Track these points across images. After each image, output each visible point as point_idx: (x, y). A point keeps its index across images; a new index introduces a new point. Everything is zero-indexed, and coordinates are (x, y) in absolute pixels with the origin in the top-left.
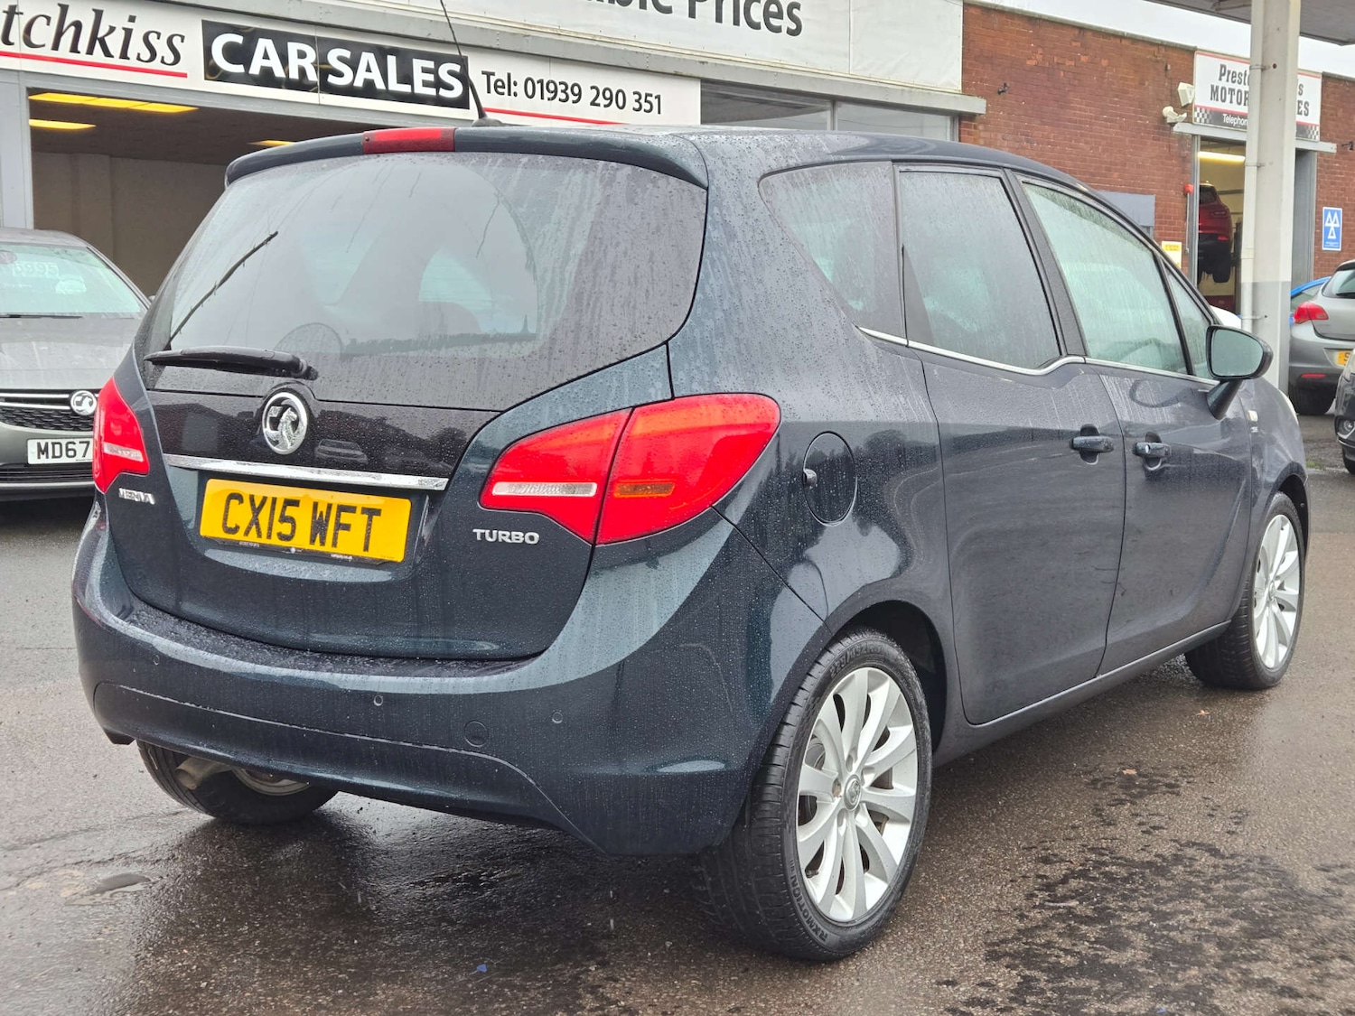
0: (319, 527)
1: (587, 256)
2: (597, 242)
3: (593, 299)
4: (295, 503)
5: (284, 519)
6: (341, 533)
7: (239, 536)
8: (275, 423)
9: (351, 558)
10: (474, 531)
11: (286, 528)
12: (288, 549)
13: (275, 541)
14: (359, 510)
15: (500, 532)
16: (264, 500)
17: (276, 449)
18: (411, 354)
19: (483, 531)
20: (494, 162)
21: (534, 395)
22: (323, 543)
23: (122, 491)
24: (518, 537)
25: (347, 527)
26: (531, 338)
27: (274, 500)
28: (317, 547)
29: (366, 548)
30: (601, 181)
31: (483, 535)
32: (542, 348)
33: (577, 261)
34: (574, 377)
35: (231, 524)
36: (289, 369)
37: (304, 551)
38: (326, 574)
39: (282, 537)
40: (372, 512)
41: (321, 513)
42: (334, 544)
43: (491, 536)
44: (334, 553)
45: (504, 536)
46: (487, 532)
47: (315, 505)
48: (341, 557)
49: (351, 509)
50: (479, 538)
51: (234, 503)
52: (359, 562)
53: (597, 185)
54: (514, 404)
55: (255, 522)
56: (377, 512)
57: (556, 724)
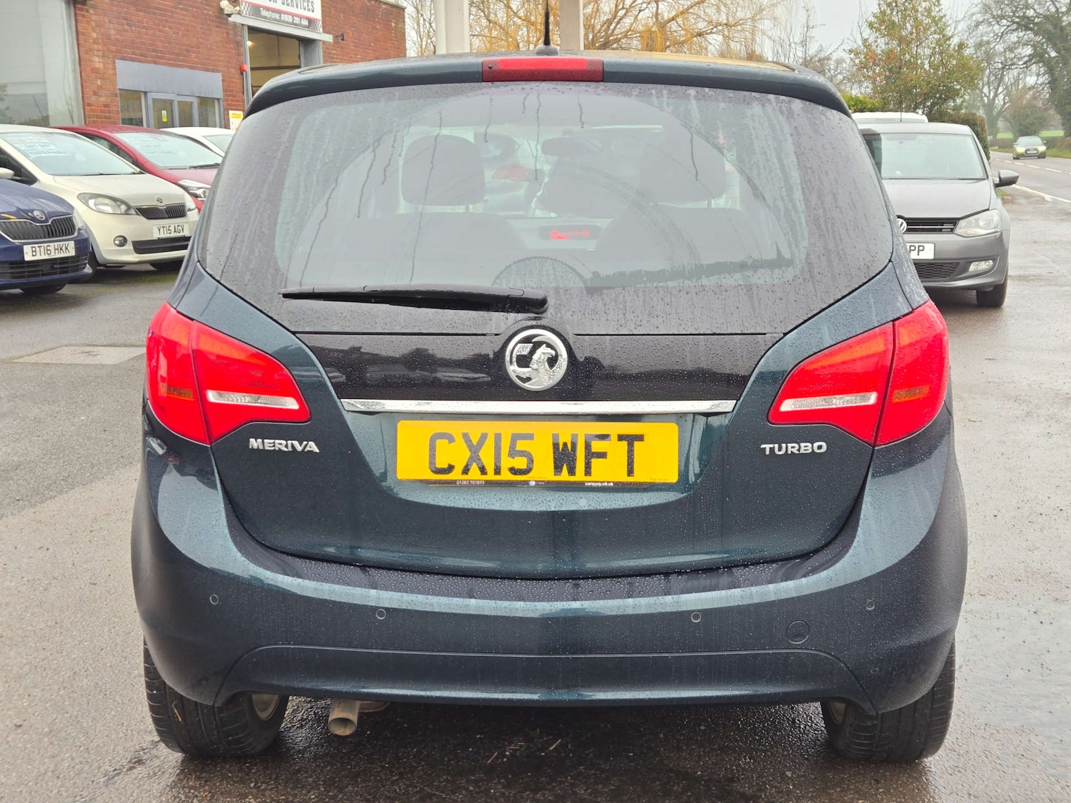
0: (563, 457)
1: (806, 186)
2: (809, 171)
3: (830, 225)
4: (529, 437)
5: (513, 453)
6: (595, 462)
7: (456, 475)
8: (524, 361)
9: (612, 484)
10: (763, 446)
11: (521, 463)
12: (526, 483)
13: (506, 476)
14: (614, 437)
15: (790, 445)
16: (484, 437)
17: (527, 385)
18: (670, 284)
19: (772, 446)
20: (660, 95)
21: (809, 316)
22: (572, 471)
23: (252, 440)
24: (806, 448)
25: (602, 455)
26: (790, 263)
27: (498, 438)
28: (565, 476)
29: (630, 472)
30: (782, 114)
31: (772, 450)
32: (802, 271)
33: (800, 188)
34: (840, 297)
35: (441, 463)
36: (532, 306)
37: (549, 482)
38: (582, 503)
39: (513, 471)
40: (631, 440)
41: (565, 444)
42: (588, 471)
43: (780, 449)
44: (587, 482)
45: (792, 448)
46: (776, 446)
47: (555, 437)
48: (600, 484)
49: (604, 437)
50: (767, 453)
51: (441, 443)
52: (620, 488)
53: (780, 116)
54: (794, 326)
55: (475, 457)
56: (640, 438)
57: (870, 611)
